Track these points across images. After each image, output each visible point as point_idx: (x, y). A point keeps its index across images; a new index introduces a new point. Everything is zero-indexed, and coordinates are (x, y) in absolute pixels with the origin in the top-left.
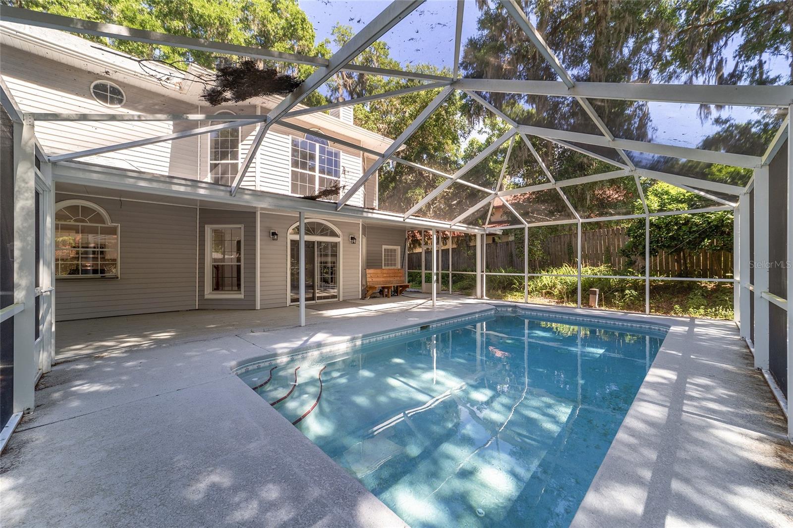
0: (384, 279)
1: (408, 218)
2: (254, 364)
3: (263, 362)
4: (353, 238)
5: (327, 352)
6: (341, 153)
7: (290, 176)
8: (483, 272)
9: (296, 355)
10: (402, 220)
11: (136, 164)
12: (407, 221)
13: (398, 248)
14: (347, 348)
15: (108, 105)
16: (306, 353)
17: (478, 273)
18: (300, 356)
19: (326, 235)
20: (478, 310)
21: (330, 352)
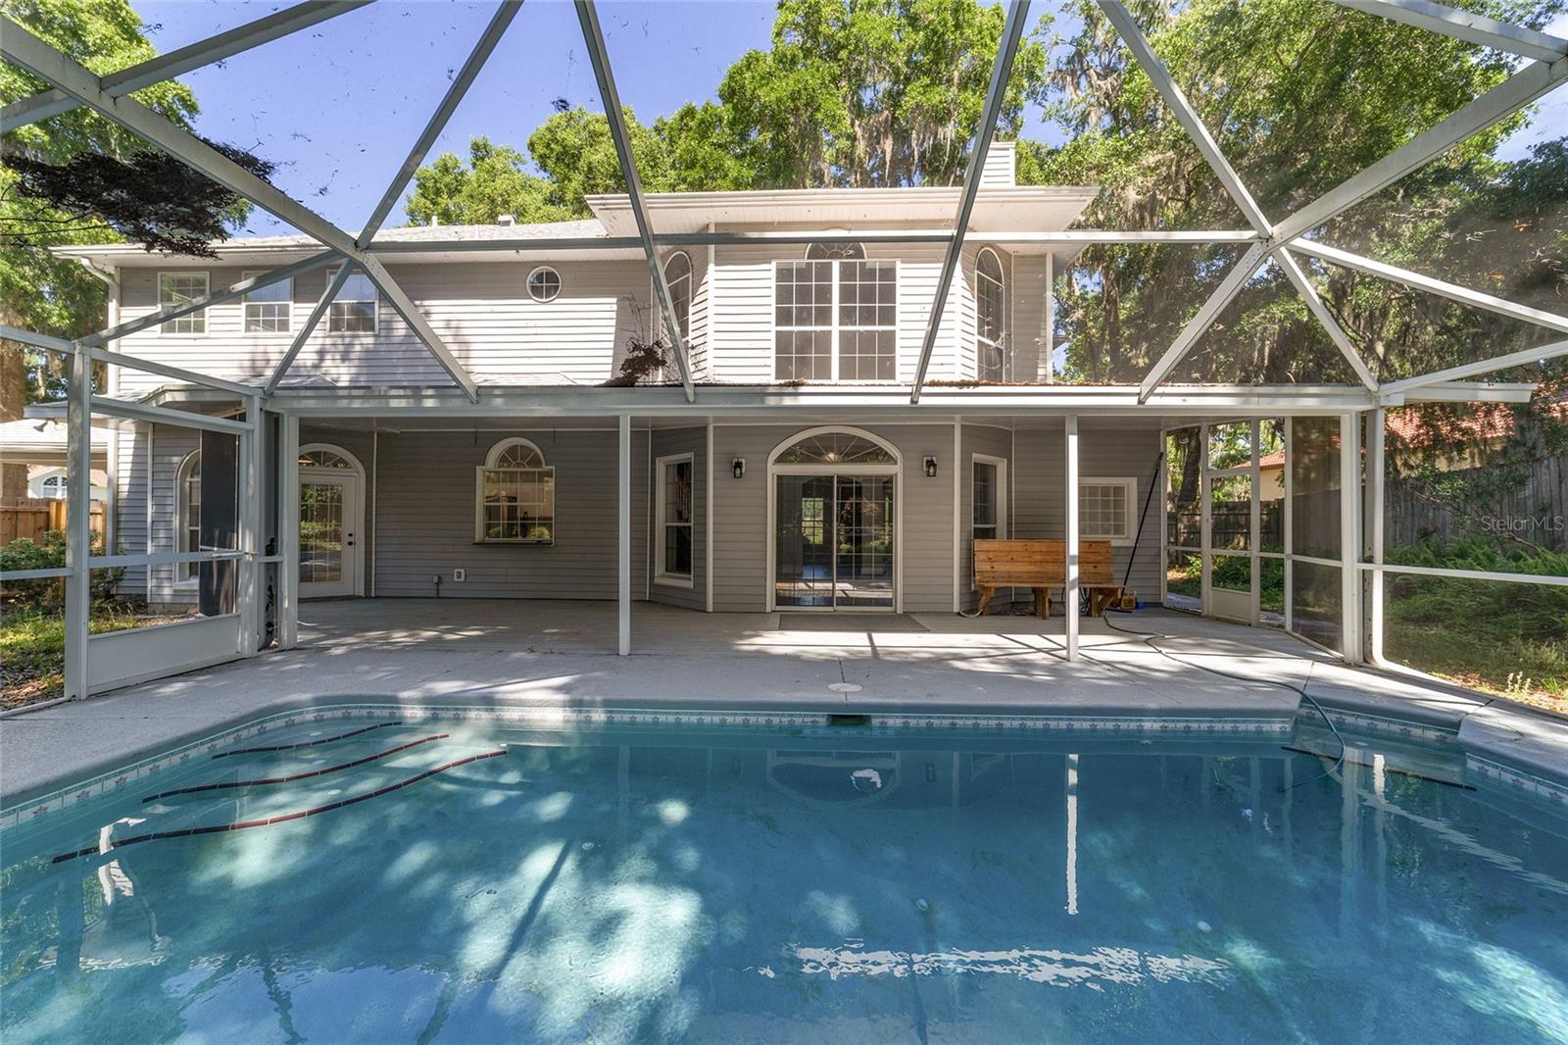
0: (1032, 568)
1: (1151, 393)
2: (361, 707)
3: (379, 708)
4: (930, 463)
5: (511, 720)
6: (899, 265)
7: (773, 344)
8: (1370, 560)
9: (443, 709)
10: (1133, 401)
11: (571, 376)
12: (1152, 401)
13: (1131, 485)
14: (565, 721)
15: (544, 300)
16: (465, 710)
17: (1350, 565)
18: (451, 714)
19: (862, 460)
20: (1153, 705)
21: (520, 720)
